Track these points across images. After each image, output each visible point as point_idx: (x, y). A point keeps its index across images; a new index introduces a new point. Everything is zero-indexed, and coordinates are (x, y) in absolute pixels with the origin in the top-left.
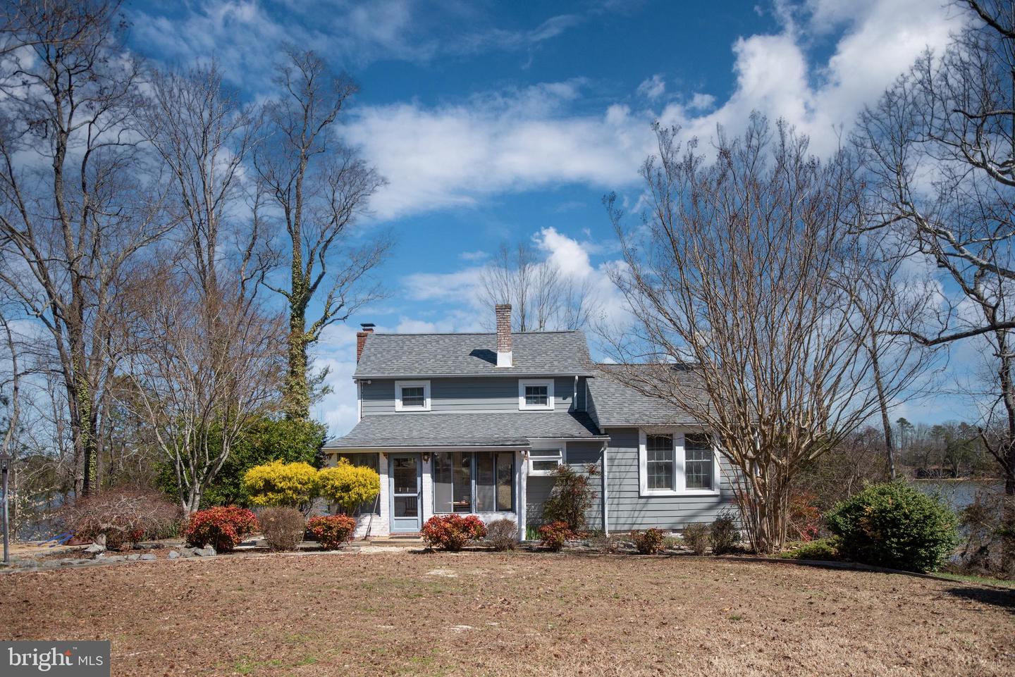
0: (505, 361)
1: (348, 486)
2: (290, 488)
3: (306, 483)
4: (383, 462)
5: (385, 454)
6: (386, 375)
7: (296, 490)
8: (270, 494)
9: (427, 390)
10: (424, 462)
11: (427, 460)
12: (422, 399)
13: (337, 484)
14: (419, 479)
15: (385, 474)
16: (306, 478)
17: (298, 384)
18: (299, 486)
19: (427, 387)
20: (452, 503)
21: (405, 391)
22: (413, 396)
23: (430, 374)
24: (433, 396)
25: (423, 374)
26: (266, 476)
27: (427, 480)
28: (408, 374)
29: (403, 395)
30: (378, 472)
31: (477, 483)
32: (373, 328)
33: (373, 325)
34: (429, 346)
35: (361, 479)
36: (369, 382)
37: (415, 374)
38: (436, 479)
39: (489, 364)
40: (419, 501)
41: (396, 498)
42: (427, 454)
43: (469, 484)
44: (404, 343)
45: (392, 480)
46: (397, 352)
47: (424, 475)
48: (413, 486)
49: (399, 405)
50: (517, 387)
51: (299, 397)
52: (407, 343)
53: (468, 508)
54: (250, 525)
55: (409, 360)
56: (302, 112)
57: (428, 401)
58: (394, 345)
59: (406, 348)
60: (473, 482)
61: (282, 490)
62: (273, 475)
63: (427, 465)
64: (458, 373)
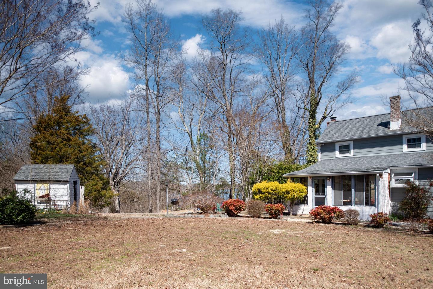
0: (395, 126)
1: (289, 192)
2: (267, 192)
3: (274, 190)
4: (310, 181)
5: (310, 177)
6: (331, 140)
7: (269, 193)
8: (261, 195)
9: (351, 145)
10: (328, 181)
11: (329, 180)
12: (349, 150)
13: (283, 190)
14: (326, 188)
15: (310, 186)
16: (274, 188)
17: (312, 148)
18: (271, 192)
19: (351, 144)
20: (342, 200)
21: (340, 147)
22: (344, 149)
23: (352, 137)
24: (354, 148)
25: (349, 138)
26: (259, 187)
27: (329, 190)
28: (341, 139)
29: (339, 149)
30: (306, 185)
31: (355, 191)
32: (336, 119)
33: (335, 118)
34: (358, 124)
35: (294, 189)
36: (323, 145)
37: (344, 138)
38: (334, 188)
39: (386, 129)
40: (326, 199)
41: (315, 198)
42: (329, 177)
43: (350, 190)
44: (346, 123)
45: (314, 189)
46: (340, 129)
47: (328, 187)
48: (323, 192)
49: (337, 154)
50: (402, 140)
51: (312, 154)
52: (347, 124)
53: (350, 203)
54: (241, 206)
55: (344, 132)
56: (315, 26)
57: (352, 151)
58: (341, 125)
59: (345, 126)
60: (353, 190)
61: (264, 193)
62: (261, 187)
63: (329, 182)
64: (367, 136)
